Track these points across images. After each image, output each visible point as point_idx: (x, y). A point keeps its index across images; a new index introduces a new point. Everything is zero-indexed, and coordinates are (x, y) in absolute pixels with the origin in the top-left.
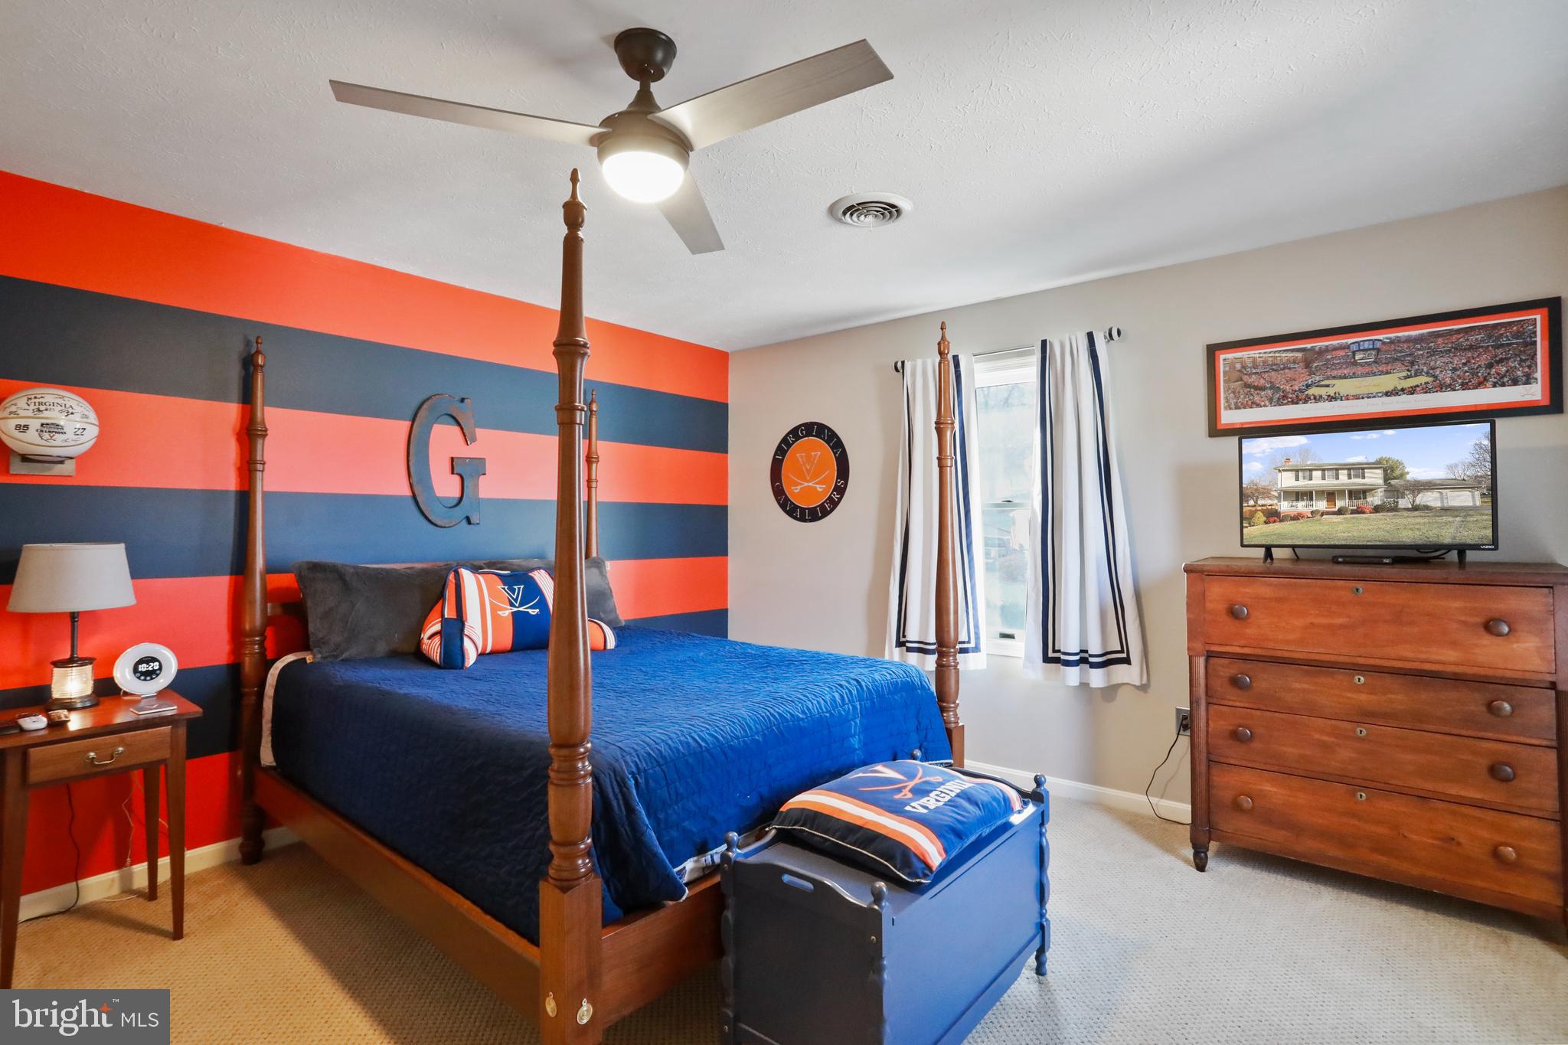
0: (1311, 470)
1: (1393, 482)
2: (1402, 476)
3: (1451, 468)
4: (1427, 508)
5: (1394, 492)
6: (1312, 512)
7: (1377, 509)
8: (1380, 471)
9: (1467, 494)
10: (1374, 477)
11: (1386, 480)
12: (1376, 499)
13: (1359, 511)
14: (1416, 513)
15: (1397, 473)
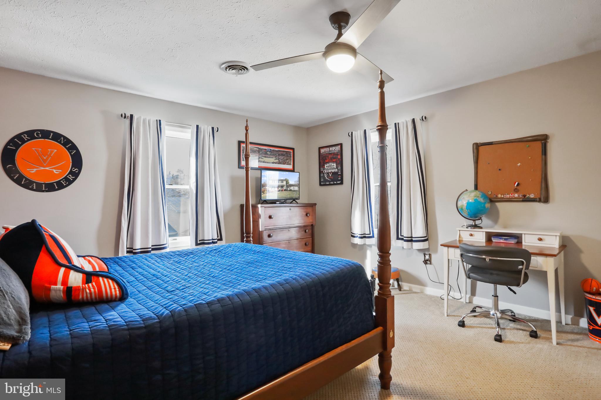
0: (275, 180)
1: (287, 184)
2: (289, 183)
3: (295, 182)
4: (292, 190)
5: (287, 186)
6: (275, 191)
7: (285, 190)
8: (285, 182)
9: (297, 187)
10: (285, 183)
11: (286, 183)
12: (285, 188)
13: (282, 191)
14: (290, 191)
15: (288, 182)
